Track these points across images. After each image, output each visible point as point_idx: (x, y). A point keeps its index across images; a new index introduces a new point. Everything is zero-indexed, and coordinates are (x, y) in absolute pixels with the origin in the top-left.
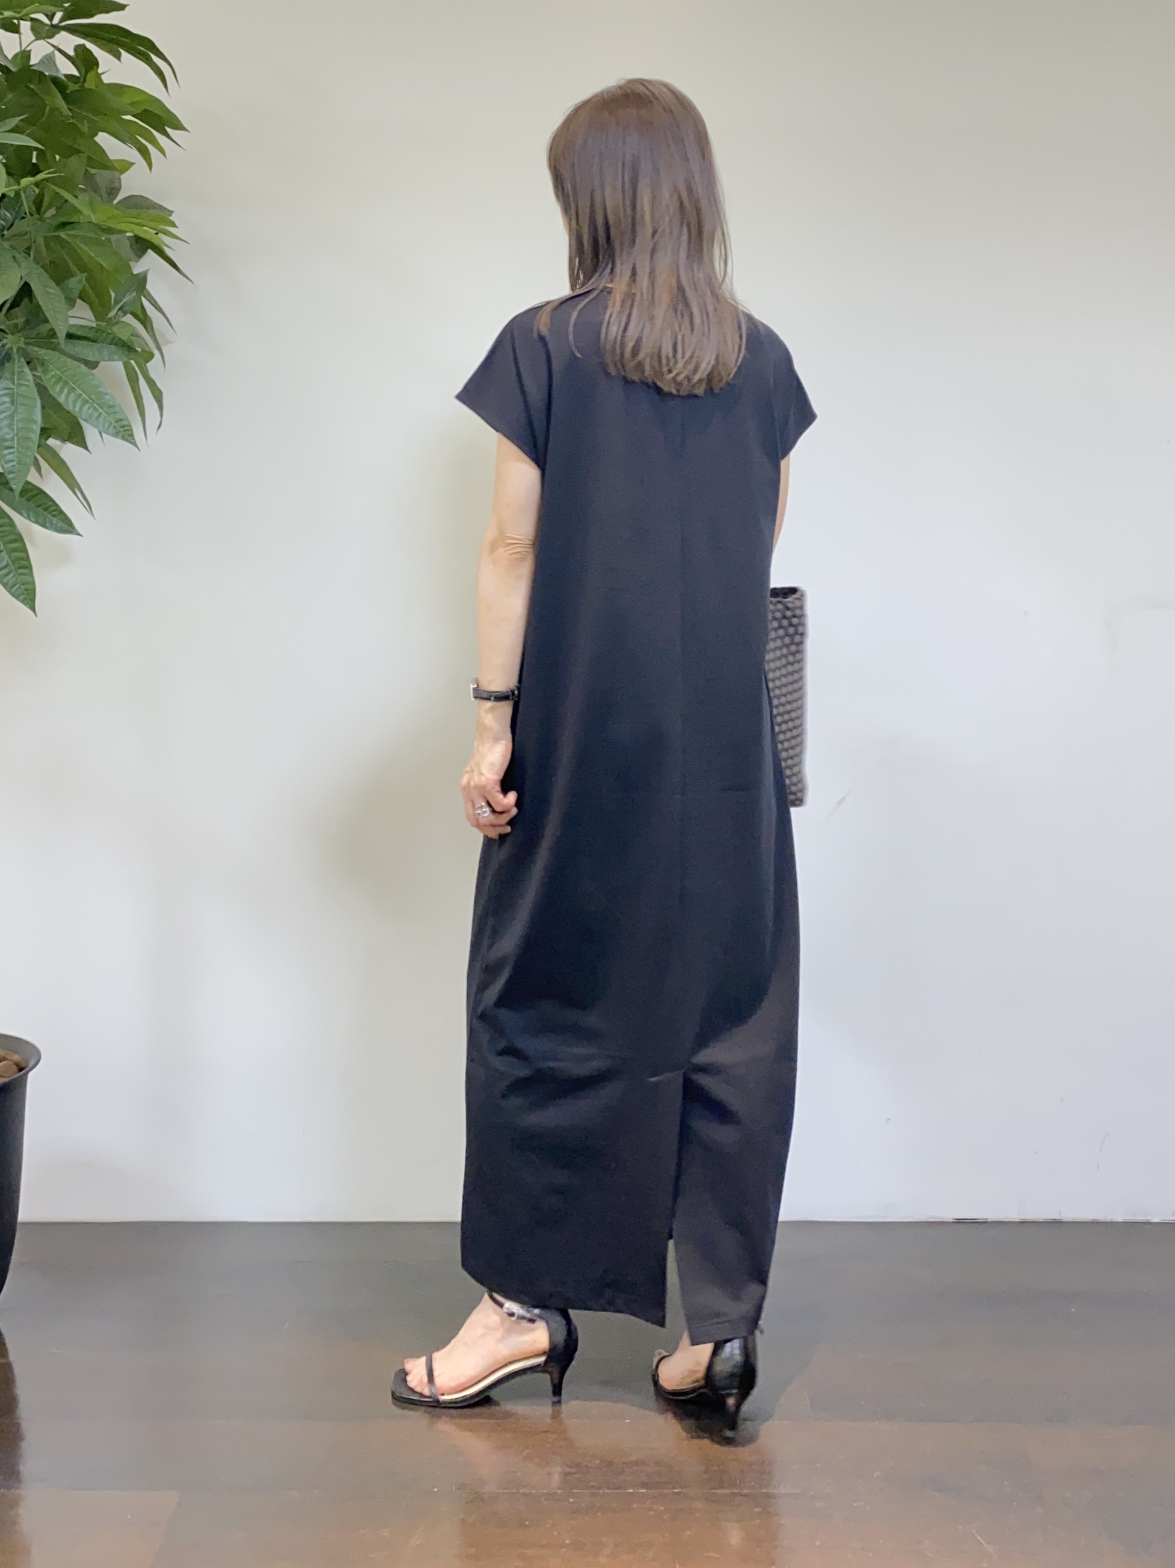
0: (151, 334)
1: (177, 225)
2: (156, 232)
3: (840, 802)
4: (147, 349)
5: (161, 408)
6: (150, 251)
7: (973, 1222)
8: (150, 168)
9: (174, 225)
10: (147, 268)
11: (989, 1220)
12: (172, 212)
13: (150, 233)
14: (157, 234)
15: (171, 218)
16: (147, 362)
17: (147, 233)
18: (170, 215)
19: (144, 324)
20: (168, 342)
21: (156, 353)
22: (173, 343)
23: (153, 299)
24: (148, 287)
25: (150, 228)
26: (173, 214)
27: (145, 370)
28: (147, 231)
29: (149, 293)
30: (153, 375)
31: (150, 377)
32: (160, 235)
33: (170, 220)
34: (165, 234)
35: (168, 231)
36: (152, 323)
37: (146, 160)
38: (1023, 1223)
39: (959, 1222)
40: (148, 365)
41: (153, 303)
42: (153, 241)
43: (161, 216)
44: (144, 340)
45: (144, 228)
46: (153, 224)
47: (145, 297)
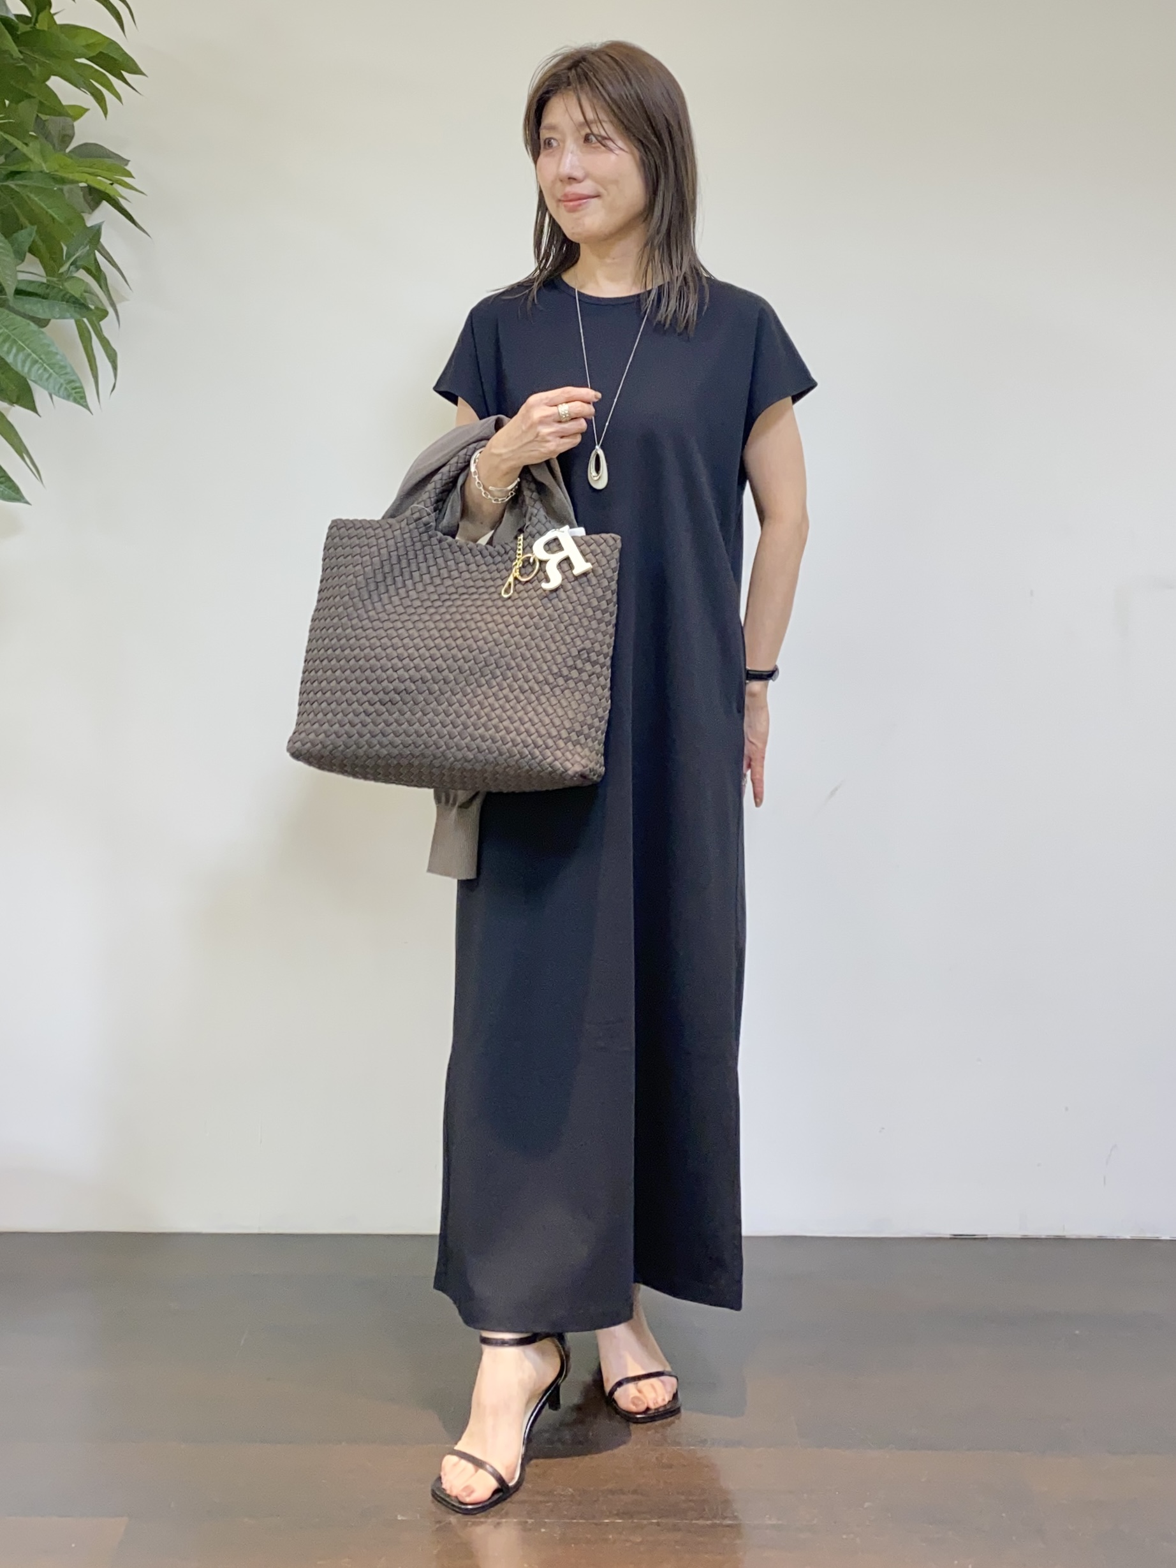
0: (104, 289)
1: (134, 174)
2: (111, 182)
3: (833, 793)
4: (100, 306)
5: (115, 368)
6: (105, 203)
7: (973, 1239)
8: (105, 113)
9: (130, 175)
10: (101, 221)
11: (989, 1236)
12: (129, 161)
13: (106, 183)
14: (112, 184)
15: (128, 168)
16: (101, 319)
17: (102, 183)
18: (127, 165)
19: (98, 282)
20: (124, 299)
21: (110, 310)
22: (127, 300)
23: (108, 253)
24: (102, 240)
25: (103, 177)
26: (130, 163)
27: (99, 328)
28: (100, 180)
29: (103, 247)
30: (106, 334)
31: (103, 335)
32: (116, 186)
33: (125, 169)
34: (120, 184)
35: (126, 183)
36: (106, 279)
37: (102, 107)
38: (1026, 1240)
39: (956, 1238)
40: (102, 323)
41: (107, 256)
42: (107, 191)
43: (117, 165)
44: (98, 297)
45: (99, 178)
46: (108, 174)
47: (99, 251)
